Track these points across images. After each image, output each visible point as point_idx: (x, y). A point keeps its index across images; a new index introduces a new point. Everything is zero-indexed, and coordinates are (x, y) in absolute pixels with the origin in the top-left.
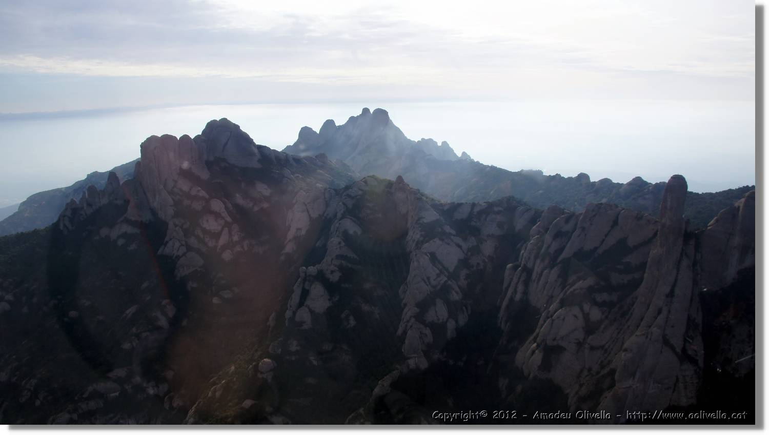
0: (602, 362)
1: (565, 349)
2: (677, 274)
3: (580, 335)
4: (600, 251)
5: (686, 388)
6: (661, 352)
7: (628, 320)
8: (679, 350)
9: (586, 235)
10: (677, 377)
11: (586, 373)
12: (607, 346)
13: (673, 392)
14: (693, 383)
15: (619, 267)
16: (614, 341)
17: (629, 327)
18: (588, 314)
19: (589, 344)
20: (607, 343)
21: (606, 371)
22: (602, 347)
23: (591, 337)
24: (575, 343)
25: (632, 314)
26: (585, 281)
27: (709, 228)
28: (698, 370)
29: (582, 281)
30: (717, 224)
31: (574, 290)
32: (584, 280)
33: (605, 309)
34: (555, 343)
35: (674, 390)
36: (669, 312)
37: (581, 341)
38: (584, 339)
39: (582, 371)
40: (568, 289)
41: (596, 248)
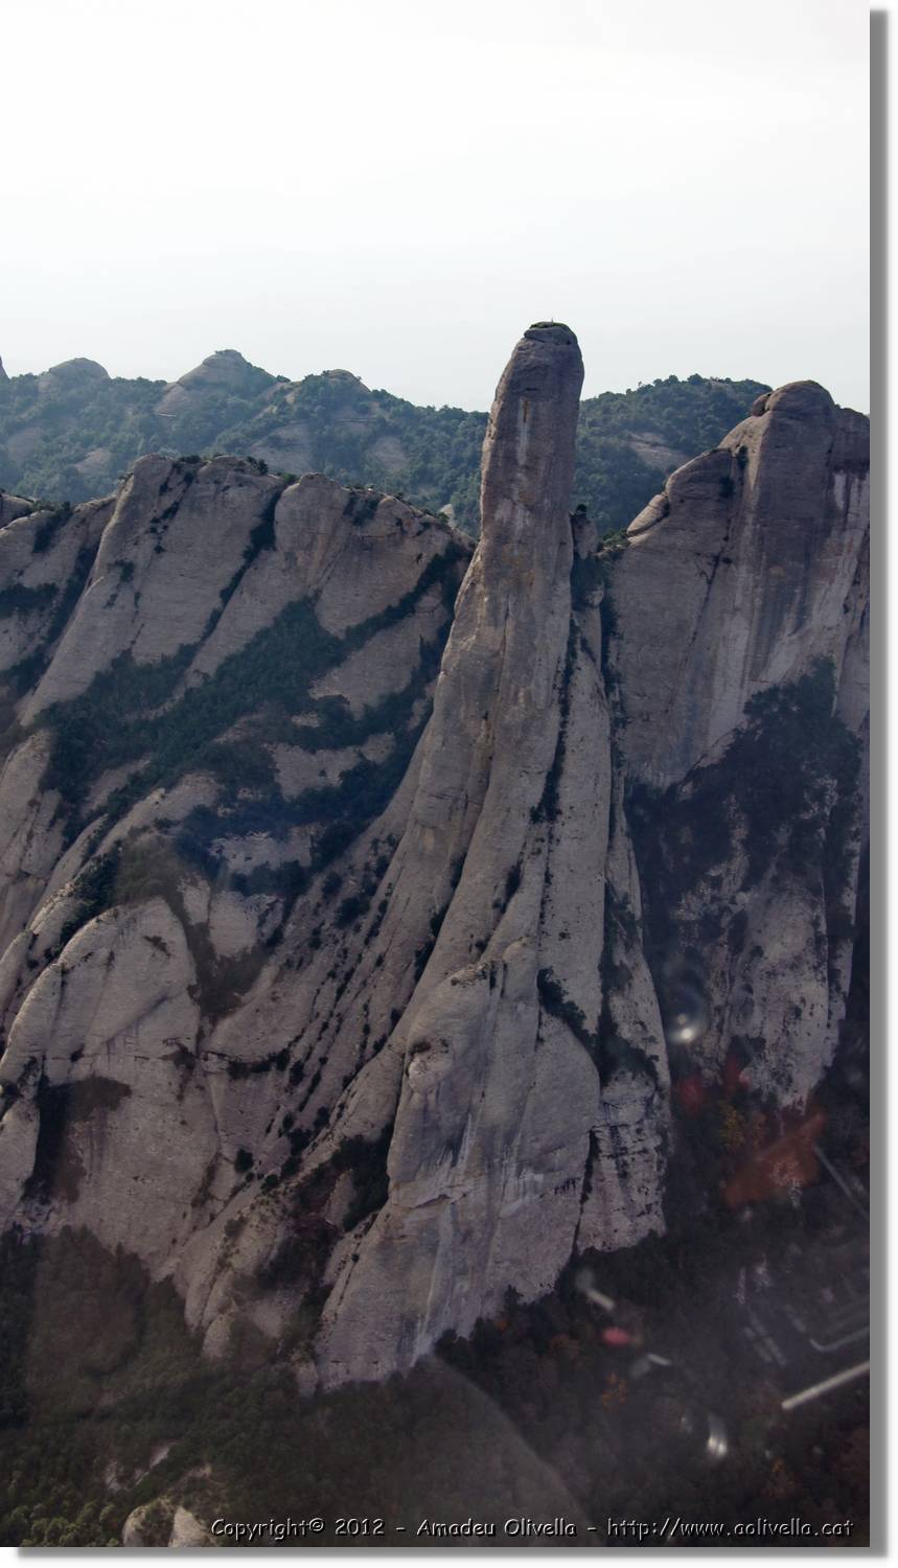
0: (288, 1121)
1: (126, 1091)
2: (563, 724)
3: (183, 1019)
4: (207, 663)
5: (624, 1175)
6: (540, 1040)
7: (374, 932)
8: (590, 1025)
9: (137, 596)
10: (592, 1135)
11: (229, 1176)
12: (297, 1054)
13: (584, 1199)
14: (645, 1151)
15: (299, 721)
16: (325, 1026)
17: (380, 961)
18: (205, 928)
19: (221, 1056)
20: (297, 1039)
21: (321, 1153)
22: (281, 1059)
23: (226, 1025)
24: (165, 1058)
25: (383, 907)
26: (176, 792)
27: (635, 540)
28: (656, 1099)
29: (162, 791)
30: (665, 521)
31: (135, 833)
32: (170, 786)
33: (269, 899)
34: (82, 1070)
35: (587, 1188)
36: (548, 878)
37: (190, 1045)
38: (200, 1036)
39: (211, 1172)
40: (102, 834)
41: (188, 653)
